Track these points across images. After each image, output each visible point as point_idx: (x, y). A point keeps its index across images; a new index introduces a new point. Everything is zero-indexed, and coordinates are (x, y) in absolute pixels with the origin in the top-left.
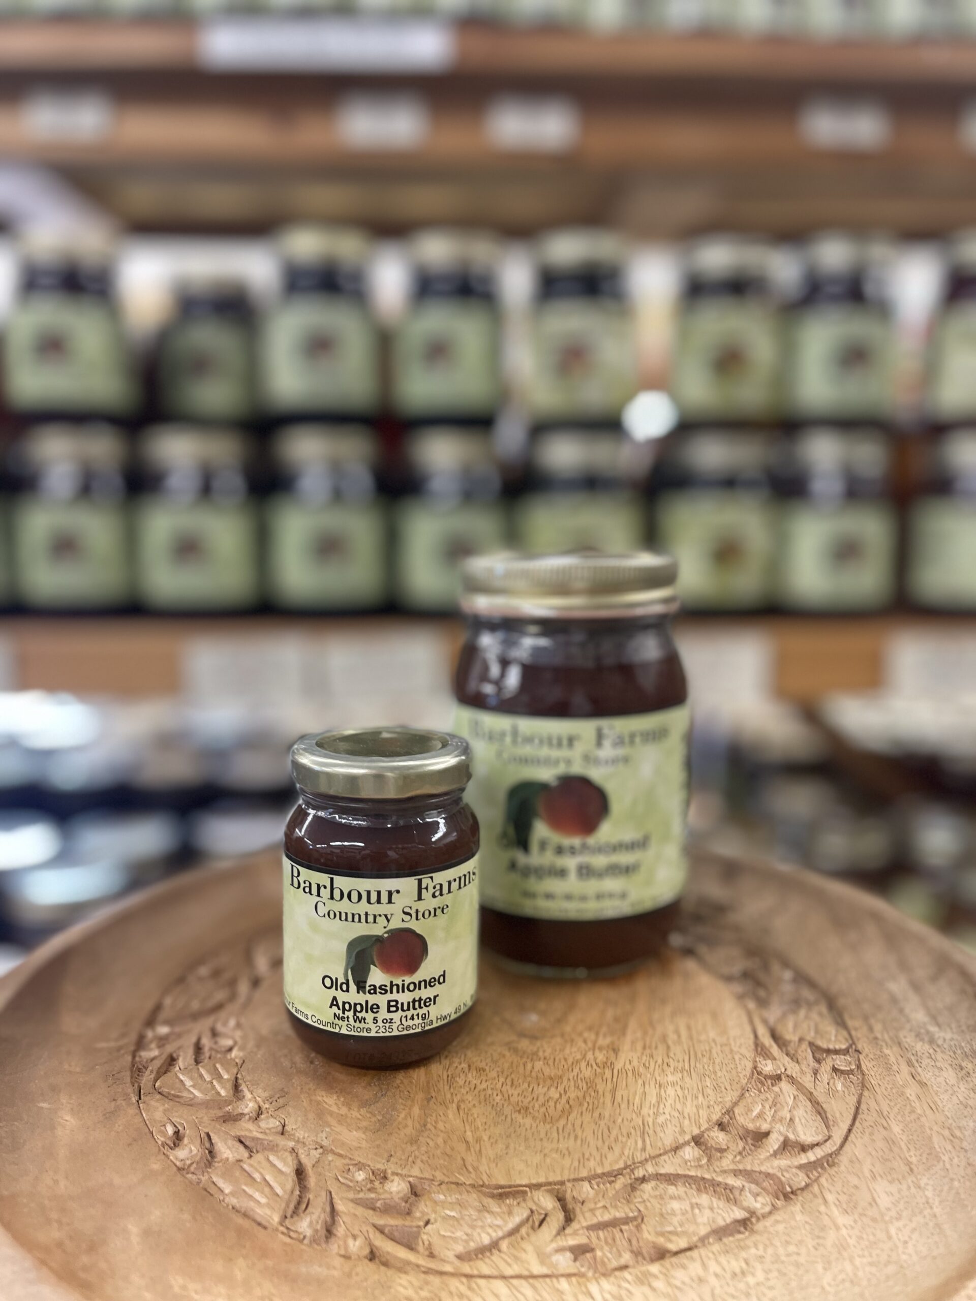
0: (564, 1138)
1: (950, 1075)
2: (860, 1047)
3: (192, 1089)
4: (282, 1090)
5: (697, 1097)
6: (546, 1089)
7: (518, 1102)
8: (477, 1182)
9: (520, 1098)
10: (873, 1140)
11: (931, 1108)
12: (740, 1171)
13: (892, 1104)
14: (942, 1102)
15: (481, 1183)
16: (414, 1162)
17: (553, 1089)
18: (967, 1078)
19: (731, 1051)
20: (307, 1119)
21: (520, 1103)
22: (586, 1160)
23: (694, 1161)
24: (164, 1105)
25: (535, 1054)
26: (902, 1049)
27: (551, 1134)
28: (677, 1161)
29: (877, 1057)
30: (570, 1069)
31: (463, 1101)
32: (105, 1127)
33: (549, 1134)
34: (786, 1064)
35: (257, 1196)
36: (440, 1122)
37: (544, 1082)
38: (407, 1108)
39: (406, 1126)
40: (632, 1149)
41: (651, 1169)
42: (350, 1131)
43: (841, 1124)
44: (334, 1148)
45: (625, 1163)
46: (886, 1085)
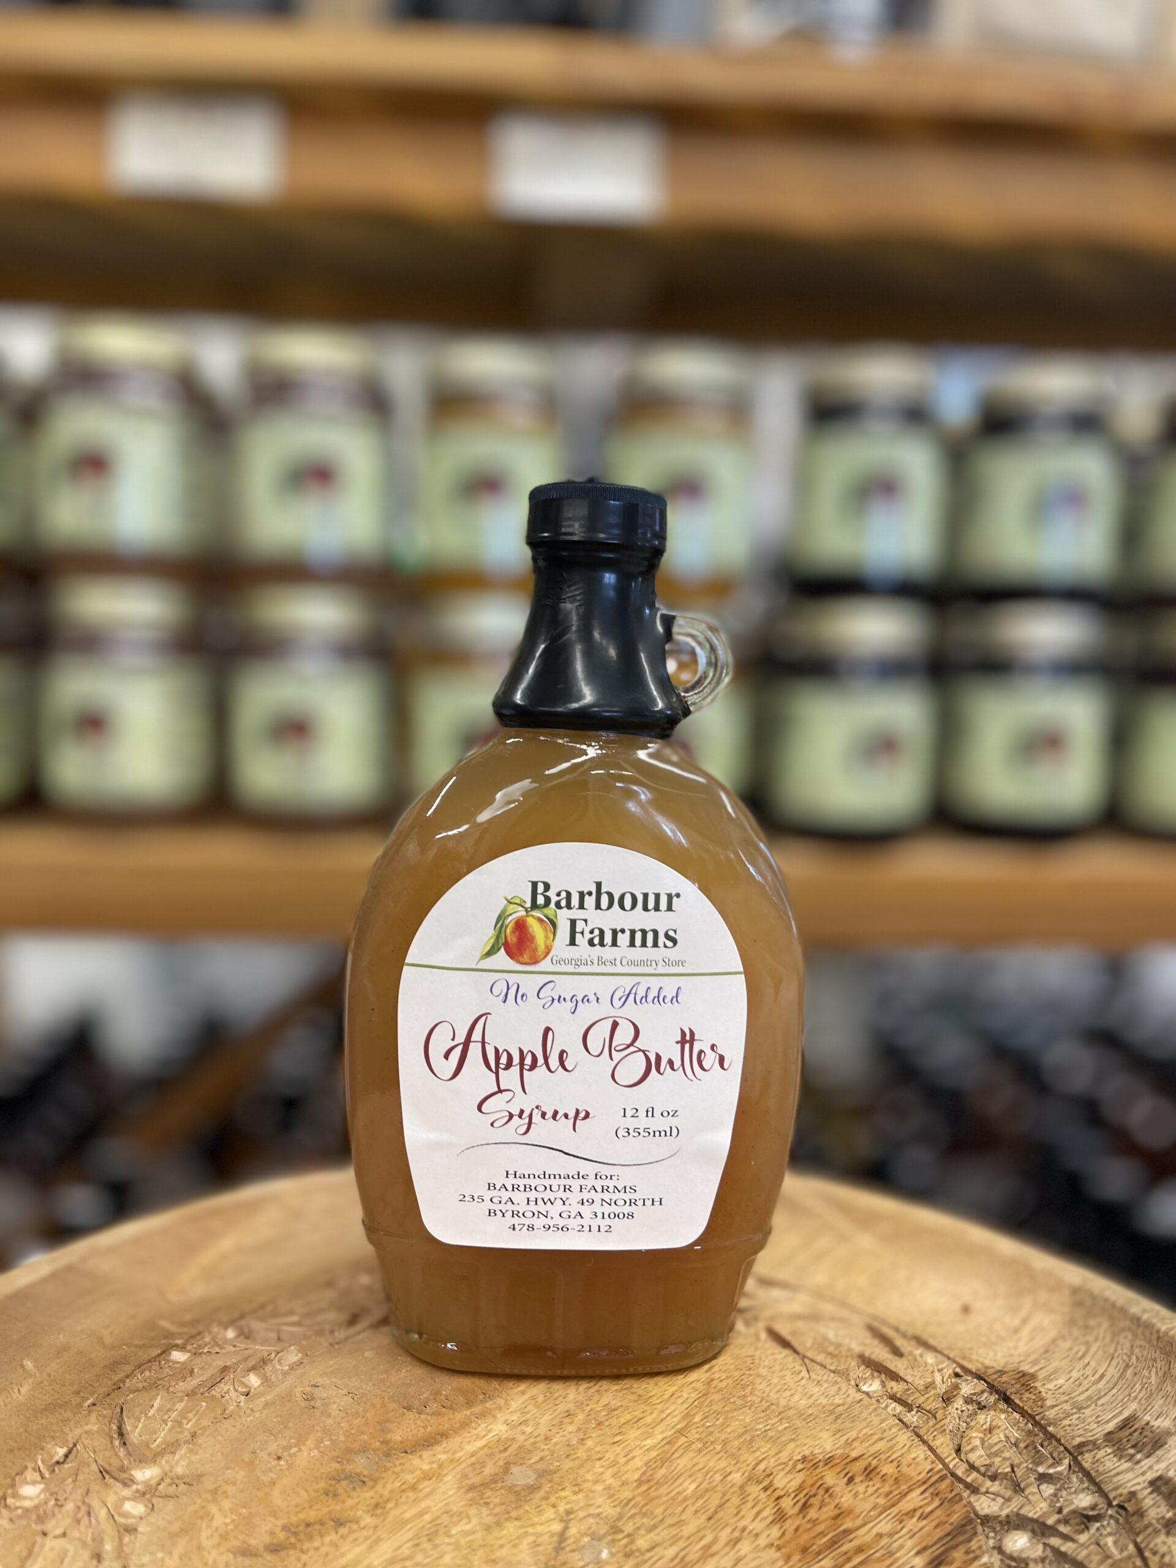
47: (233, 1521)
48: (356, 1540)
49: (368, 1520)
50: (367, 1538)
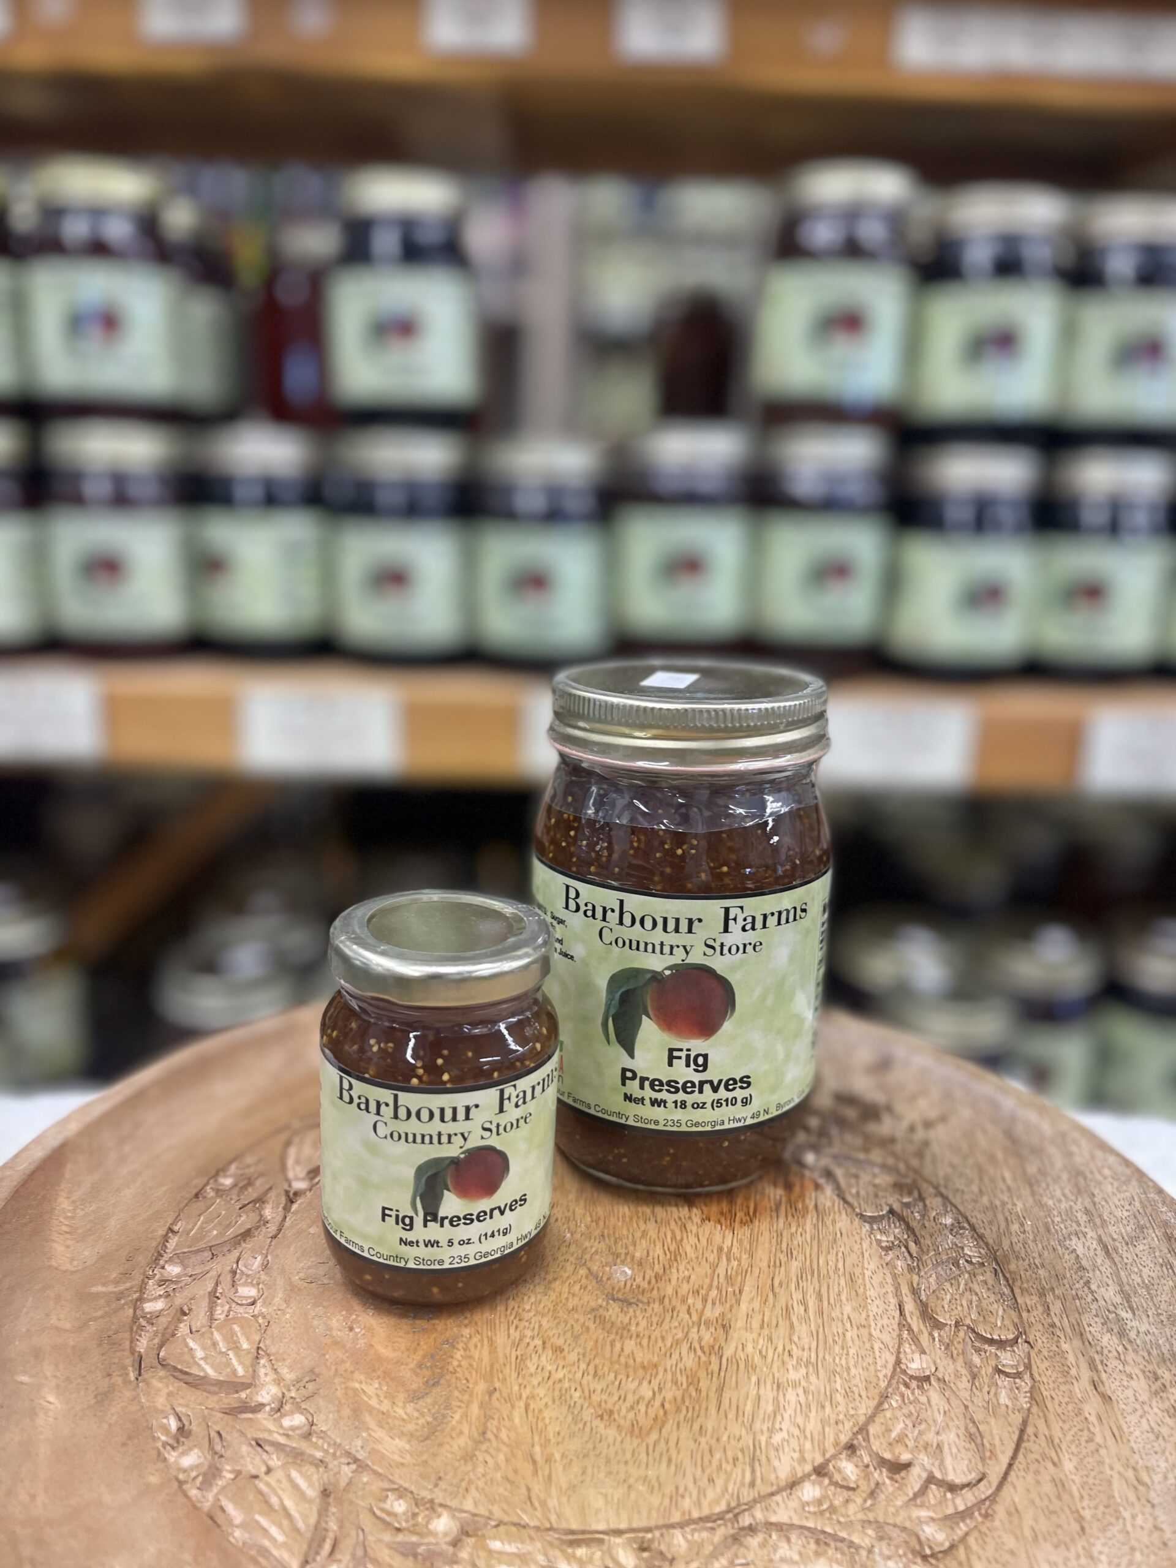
0: (655, 1461)
1: (1141, 1385)
2: (1031, 1339)
3: (202, 1362)
4: (312, 1371)
5: (823, 1407)
6: (636, 1383)
7: (601, 1402)
8: (542, 1523)
9: (604, 1397)
10: (1038, 1482)
11: (1114, 1436)
12: (870, 1522)
13: (1066, 1427)
14: (1129, 1427)
15: (548, 1526)
16: (467, 1490)
17: (645, 1383)
18: (1161, 1394)
19: (870, 1335)
20: (340, 1417)
21: (603, 1404)
22: (680, 1499)
23: (814, 1506)
24: (167, 1386)
25: (626, 1327)
26: (1083, 1343)
27: (639, 1454)
28: (793, 1504)
29: (1052, 1354)
30: (668, 1355)
31: (533, 1397)
32: (95, 1415)
33: (636, 1455)
34: (938, 1361)
35: (274, 1531)
36: (503, 1429)
37: (635, 1371)
38: (462, 1405)
39: (461, 1432)
40: (738, 1484)
41: (759, 1514)
42: (391, 1437)
43: (1000, 1456)
44: (370, 1464)
45: (729, 1505)
46: (1061, 1398)
47: (380, 1383)
48: (476, 1346)
49: (466, 1332)
50: (482, 1341)
